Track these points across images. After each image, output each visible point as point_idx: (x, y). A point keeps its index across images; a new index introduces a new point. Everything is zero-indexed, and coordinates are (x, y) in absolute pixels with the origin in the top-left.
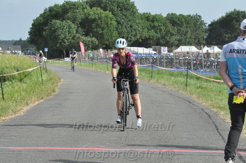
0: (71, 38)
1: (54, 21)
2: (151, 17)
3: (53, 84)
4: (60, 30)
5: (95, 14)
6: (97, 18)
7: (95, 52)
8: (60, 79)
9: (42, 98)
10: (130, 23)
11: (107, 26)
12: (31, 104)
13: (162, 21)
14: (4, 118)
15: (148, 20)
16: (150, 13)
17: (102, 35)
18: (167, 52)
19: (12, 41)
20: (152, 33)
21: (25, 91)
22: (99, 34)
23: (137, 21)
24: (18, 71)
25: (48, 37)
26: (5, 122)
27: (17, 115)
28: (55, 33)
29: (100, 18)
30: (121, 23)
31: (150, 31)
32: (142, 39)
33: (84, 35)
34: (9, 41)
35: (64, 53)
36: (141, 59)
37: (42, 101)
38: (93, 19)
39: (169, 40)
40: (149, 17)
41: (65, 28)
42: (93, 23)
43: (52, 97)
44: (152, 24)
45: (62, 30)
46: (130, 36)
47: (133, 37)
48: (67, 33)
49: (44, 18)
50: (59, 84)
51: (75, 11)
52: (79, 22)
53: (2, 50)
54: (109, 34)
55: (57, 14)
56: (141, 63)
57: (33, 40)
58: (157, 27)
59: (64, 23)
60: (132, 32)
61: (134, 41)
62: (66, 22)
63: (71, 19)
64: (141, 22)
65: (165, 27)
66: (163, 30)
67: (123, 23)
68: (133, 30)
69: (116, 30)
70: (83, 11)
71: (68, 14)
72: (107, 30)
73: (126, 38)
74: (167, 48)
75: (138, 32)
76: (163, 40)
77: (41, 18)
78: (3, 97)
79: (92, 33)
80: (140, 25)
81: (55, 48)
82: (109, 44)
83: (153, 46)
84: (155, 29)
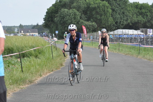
1: (63, 10)
2: (139, 6)
3: (61, 59)
4: (68, 17)
5: (95, 4)
6: (96, 6)
7: (95, 34)
8: (67, 55)
9: (52, 71)
10: (122, 11)
11: (105, 13)
12: (44, 75)
13: (148, 9)
14: (22, 87)
15: (137, 8)
16: (138, 2)
17: (100, 20)
18: (152, 33)
19: (32, 25)
20: (140, 18)
21: (39, 65)
22: (98, 20)
23: (128, 9)
25: (58, 22)
26: (23, 90)
27: (32, 84)
28: (64, 19)
29: (99, 7)
30: (115, 11)
32: (132, 23)
33: (86, 20)
34: (29, 26)
36: (131, 39)
37: (52, 73)
38: (93, 8)
40: (137, 5)
41: (72, 15)
43: (60, 69)
44: (140, 11)
45: (69, 16)
46: (122, 20)
47: (125, 22)
48: (73, 19)
49: (55, 8)
50: (66, 60)
51: (79, 2)
52: (82, 10)
53: (23, 33)
54: (105, 19)
55: (65, 4)
56: (131, 42)
57: (47, 24)
58: (144, 13)
59: (71, 11)
60: (124, 17)
61: (125, 25)
62: (72, 10)
63: (76, 8)
64: (131, 9)
65: (151, 13)
66: (149, 16)
67: (117, 11)
68: (125, 16)
69: (112, 16)
70: (86, 1)
71: (74, 4)
72: (104, 16)
73: (119, 22)
74: (152, 30)
75: (129, 17)
76: (149, 23)
77: (53, 8)
78: (22, 70)
79: (92, 19)
80: (130, 12)
81: (64, 31)
82: (106, 27)
83: (141, 28)
84: (143, 15)
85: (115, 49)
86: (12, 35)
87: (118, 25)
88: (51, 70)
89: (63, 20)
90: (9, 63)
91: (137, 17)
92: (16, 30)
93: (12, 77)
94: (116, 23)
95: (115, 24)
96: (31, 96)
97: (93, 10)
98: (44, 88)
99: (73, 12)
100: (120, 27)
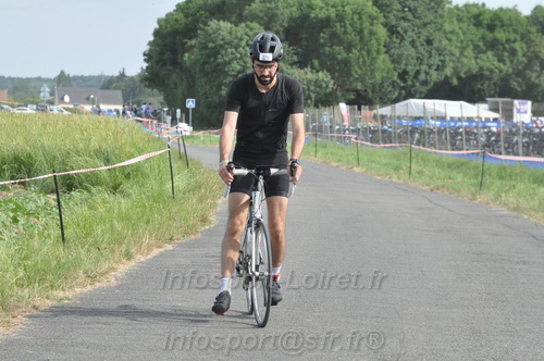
1: (213, 24)
2: (487, 16)
3: (201, 200)
4: (229, 50)
6: (333, 15)
7: (326, 112)
9: (171, 239)
10: (425, 33)
11: (361, 40)
12: (139, 256)
13: (520, 30)
14: (61, 294)
15: (478, 24)
16: (483, 5)
17: (346, 63)
18: (529, 114)
19: (100, 77)
20: (489, 60)
21: (125, 218)
22: (339, 62)
24: (107, 161)
25: (197, 69)
26: (63, 306)
27: (98, 285)
28: (216, 58)
30: (398, 32)
31: (482, 55)
32: (459, 78)
33: (295, 63)
34: (90, 78)
36: (455, 133)
37: (169, 247)
38: (322, 21)
39: (537, 81)
40: (480, 14)
41: (243, 43)
42: (321, 31)
43: (199, 236)
44: (490, 36)
45: (236, 49)
46: (424, 67)
47: (432, 71)
48: (249, 60)
49: (186, 16)
52: (282, 26)
53: (70, 103)
54: (364, 62)
55: (224, 3)
56: (454, 147)
57: (157, 75)
58: (503, 45)
59: (241, 29)
60: (430, 57)
61: (435, 84)
62: (247, 26)
63: (262, 18)
64: (457, 28)
65: (526, 43)
66: (520, 54)
67: (405, 32)
68: (434, 52)
69: (386, 52)
71: (253, 5)
72: (360, 51)
73: (412, 74)
74: (530, 103)
75: (447, 58)
76: (520, 80)
77: (180, 16)
78: (63, 234)
79: (318, 58)
80: (454, 38)
81: (216, 99)
82: (365, 91)
83: (491, 96)
84: (498, 50)
85: (397, 169)
86: (30, 110)
87: (410, 83)
88: (168, 237)
89: (212, 59)
90: (18, 208)
91: (476, 58)
92: (45, 93)
93: (26, 258)
94: (403, 75)
95: (398, 81)
97: (323, 27)
98: (139, 301)
99: (250, 33)
100: (416, 92)
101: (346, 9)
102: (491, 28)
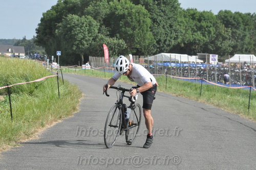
0: (91, 38)
1: (70, 16)
2: (197, 15)
3: (72, 99)
4: (78, 28)
6: (126, 13)
8: (81, 93)
9: (60, 117)
10: (169, 22)
11: (139, 25)
12: (47, 125)
13: (212, 21)
15: (193, 19)
16: (196, 9)
17: (132, 36)
18: (217, 61)
19: (13, 40)
20: (198, 36)
21: (38, 107)
22: (129, 35)
23: (179, 19)
25: (62, 37)
26: (16, 148)
27: (31, 139)
28: (71, 32)
30: (157, 22)
31: (195, 33)
32: (184, 44)
33: (108, 35)
34: (9, 40)
35: (81, 59)
36: (184, 69)
37: (60, 121)
38: (121, 15)
39: (220, 46)
40: (194, 14)
41: (84, 25)
42: (120, 21)
43: (73, 116)
44: (199, 24)
45: (81, 28)
46: (168, 38)
47: (172, 40)
48: (87, 33)
49: (57, 12)
50: (79, 100)
51: (97, 4)
52: (102, 18)
54: (141, 35)
55: (75, 6)
56: (184, 76)
57: (42, 40)
58: (205, 28)
59: (83, 19)
60: (171, 33)
61: (173, 46)
62: (86, 17)
63: (92, 14)
64: (183, 20)
65: (215, 28)
66: (212, 33)
67: (160, 21)
68: (173, 31)
69: (151, 31)
70: (109, 4)
71: (89, 8)
72: (139, 30)
73: (163, 41)
74: (217, 56)
75: (179, 34)
76: (213, 45)
77: (54, 12)
78: (11, 114)
79: (118, 33)
80: (182, 24)
81: (71, 52)
82: (141, 49)
83: (199, 52)
84: (203, 31)
87: (162, 45)
88: (58, 116)
89: (69, 33)
91: (192, 34)
94: (158, 42)
95: (156, 44)
96: (32, 158)
97: (121, 19)
99: (87, 21)
100: (164, 49)
101: (133, 10)
102: (200, 20)
